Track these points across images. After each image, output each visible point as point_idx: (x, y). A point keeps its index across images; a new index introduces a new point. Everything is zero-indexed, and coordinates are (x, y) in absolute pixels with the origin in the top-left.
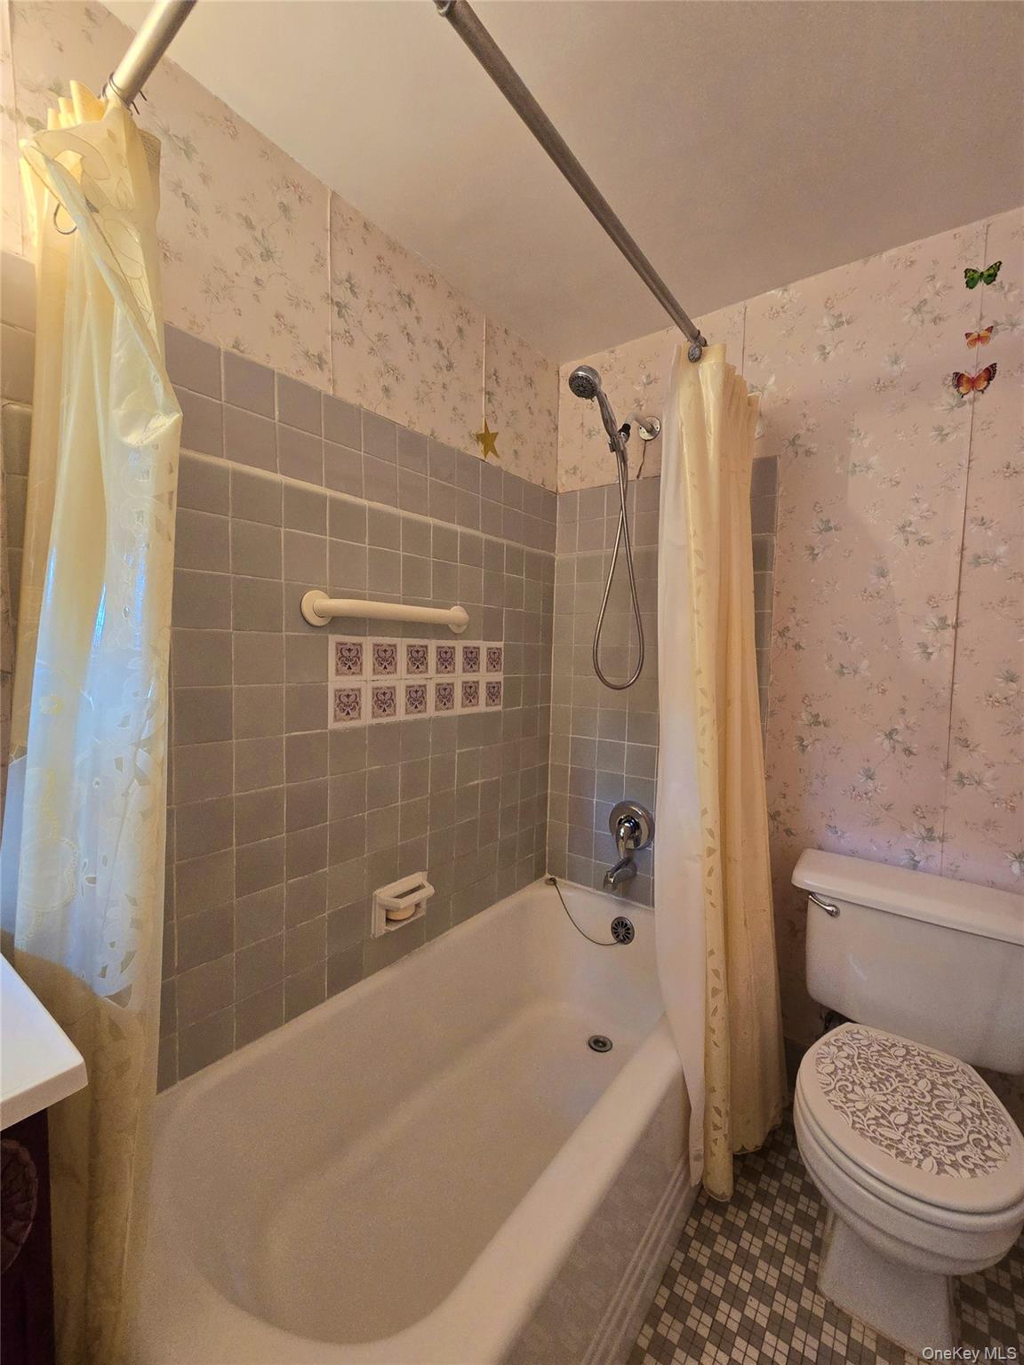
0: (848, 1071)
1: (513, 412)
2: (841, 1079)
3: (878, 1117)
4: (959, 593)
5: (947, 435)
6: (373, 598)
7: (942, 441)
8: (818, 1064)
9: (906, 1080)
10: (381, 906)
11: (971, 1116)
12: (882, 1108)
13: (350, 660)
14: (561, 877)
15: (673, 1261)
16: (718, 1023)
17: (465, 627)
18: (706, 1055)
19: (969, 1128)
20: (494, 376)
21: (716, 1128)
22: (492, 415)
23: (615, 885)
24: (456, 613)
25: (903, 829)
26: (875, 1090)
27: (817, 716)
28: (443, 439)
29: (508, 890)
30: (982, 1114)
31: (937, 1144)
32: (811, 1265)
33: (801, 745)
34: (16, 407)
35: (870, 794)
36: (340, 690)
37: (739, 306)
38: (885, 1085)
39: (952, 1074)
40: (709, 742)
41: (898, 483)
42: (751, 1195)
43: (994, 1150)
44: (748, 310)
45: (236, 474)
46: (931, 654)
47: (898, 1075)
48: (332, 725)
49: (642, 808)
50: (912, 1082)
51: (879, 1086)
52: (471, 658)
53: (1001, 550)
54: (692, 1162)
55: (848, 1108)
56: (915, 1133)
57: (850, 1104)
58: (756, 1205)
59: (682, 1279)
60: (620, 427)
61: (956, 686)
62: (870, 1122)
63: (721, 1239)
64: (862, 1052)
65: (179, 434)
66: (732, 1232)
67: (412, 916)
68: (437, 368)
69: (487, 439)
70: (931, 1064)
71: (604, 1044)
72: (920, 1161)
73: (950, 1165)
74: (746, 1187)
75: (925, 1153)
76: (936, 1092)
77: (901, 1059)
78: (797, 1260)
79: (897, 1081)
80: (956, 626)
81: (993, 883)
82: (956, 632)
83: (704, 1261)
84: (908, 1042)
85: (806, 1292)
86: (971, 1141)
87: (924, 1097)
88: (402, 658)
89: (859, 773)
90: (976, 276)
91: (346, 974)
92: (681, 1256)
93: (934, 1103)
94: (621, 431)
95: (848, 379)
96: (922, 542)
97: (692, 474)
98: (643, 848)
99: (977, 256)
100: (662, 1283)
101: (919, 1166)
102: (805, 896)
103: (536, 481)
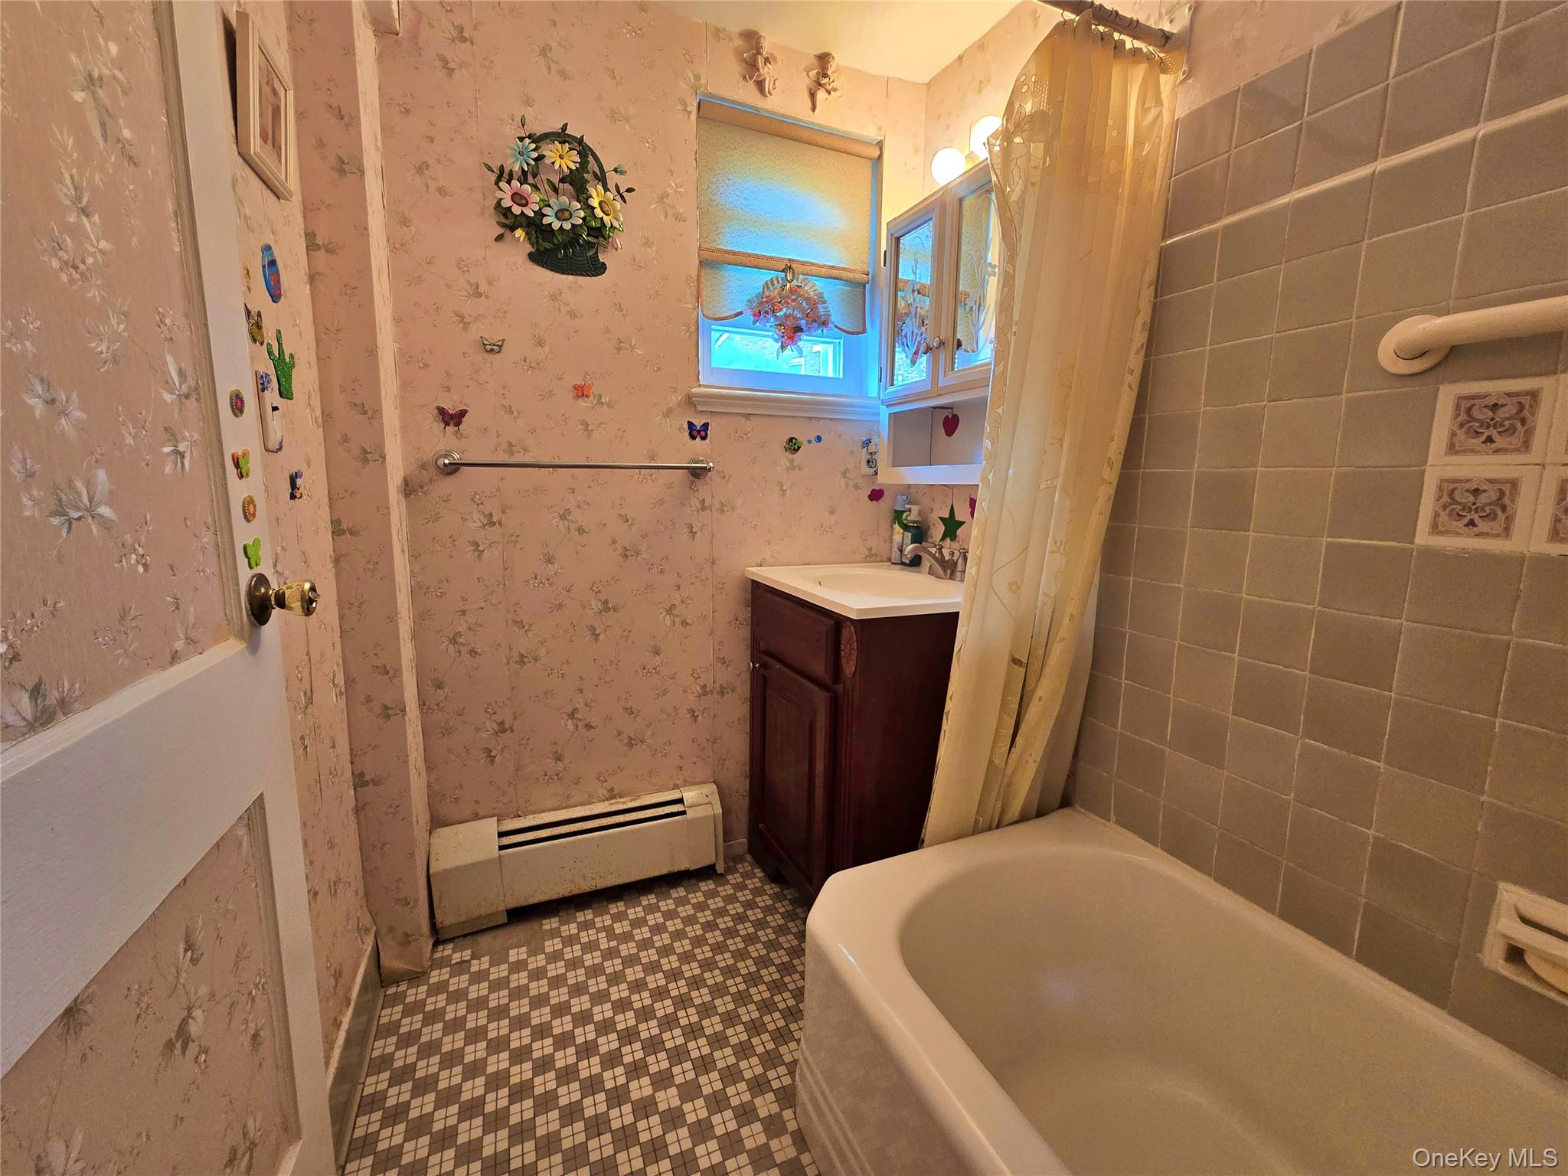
13: (1491, 424)
36: (1455, 481)
48: (1423, 537)
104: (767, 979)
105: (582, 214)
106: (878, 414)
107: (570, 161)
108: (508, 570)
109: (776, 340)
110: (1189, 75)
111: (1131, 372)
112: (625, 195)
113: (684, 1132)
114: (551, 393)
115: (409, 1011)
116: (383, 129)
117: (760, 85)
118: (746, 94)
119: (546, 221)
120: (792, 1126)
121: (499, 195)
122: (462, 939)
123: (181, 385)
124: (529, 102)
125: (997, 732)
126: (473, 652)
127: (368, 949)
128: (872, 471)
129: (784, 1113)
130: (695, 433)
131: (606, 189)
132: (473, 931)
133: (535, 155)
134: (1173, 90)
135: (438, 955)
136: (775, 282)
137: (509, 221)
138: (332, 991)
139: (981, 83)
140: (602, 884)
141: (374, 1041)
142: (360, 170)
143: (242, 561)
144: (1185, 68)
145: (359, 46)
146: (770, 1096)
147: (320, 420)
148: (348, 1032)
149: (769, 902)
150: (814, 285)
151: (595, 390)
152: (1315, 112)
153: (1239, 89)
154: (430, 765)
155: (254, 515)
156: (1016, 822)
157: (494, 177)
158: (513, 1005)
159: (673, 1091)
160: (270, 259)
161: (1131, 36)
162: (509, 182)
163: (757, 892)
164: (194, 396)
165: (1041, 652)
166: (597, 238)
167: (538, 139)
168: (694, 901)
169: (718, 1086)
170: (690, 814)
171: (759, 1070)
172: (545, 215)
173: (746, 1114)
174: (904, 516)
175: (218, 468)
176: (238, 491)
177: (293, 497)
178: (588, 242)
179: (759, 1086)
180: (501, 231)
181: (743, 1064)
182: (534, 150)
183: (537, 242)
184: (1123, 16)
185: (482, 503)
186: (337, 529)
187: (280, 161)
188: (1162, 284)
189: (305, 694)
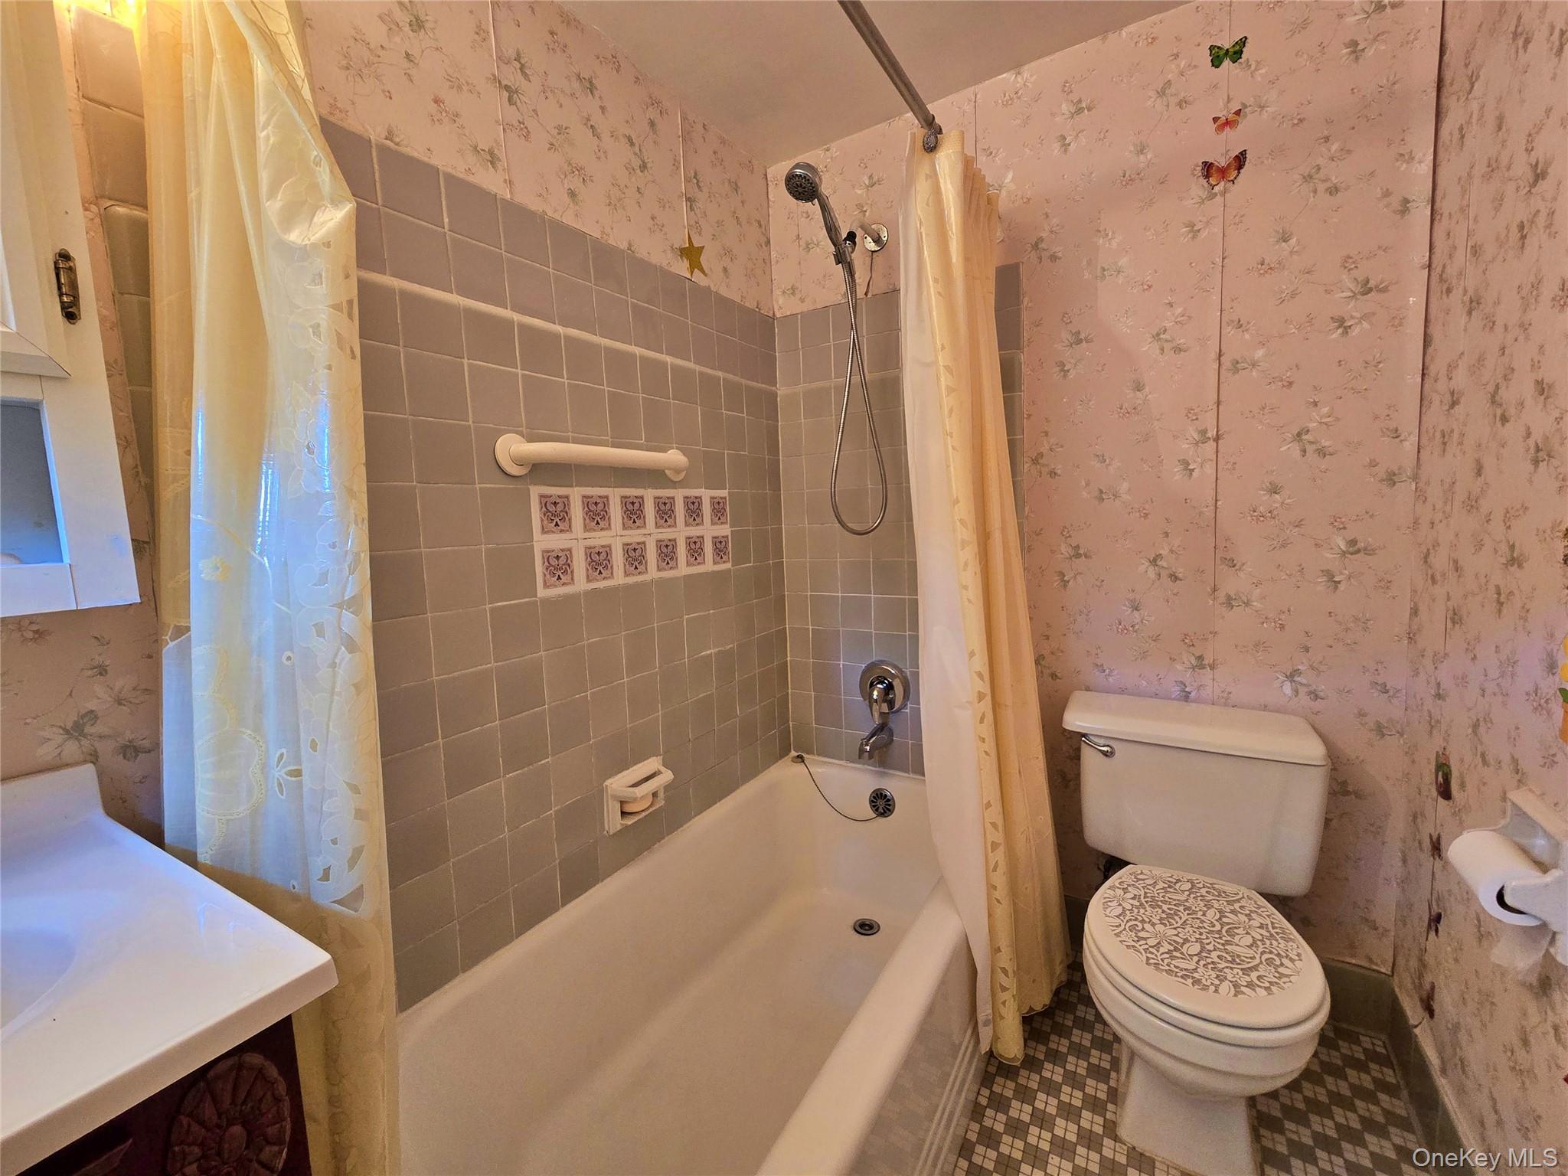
0: (1136, 911)
1: (720, 223)
2: (1130, 920)
3: (1172, 951)
4: (1218, 403)
5: (1199, 231)
6: (576, 441)
7: (1194, 238)
8: (1105, 909)
9: (1195, 913)
10: (614, 797)
11: (1260, 938)
12: (1174, 941)
13: (556, 514)
14: (808, 754)
15: (969, 1132)
16: (1000, 879)
17: (684, 473)
18: (990, 915)
19: (1260, 950)
20: (695, 179)
21: (1004, 989)
22: (696, 226)
23: (871, 755)
24: (674, 457)
25: (1172, 659)
26: (1165, 925)
27: (1078, 547)
28: (642, 253)
29: (751, 772)
30: (1272, 935)
31: (1232, 968)
32: (1109, 1116)
33: (1063, 580)
34: (121, 210)
35: (1137, 627)
36: (548, 551)
37: (970, 91)
38: (1175, 920)
39: (1238, 901)
40: (971, 578)
41: (1150, 287)
42: (1042, 1057)
43: (1286, 967)
44: (978, 96)
45: (404, 293)
46: (1193, 470)
47: (1187, 908)
48: (542, 593)
49: (895, 667)
50: (1201, 913)
51: (1168, 921)
52: (693, 509)
53: (1259, 353)
54: (982, 1030)
55: (1140, 946)
56: (1209, 960)
57: (1141, 942)
58: (1048, 1065)
59: (980, 1149)
60: (844, 236)
61: (1219, 503)
62: (1163, 956)
63: (1015, 1104)
64: (1148, 891)
65: (354, 229)
66: (1025, 1095)
67: (652, 805)
68: (629, 168)
69: (691, 254)
70: (1217, 894)
71: (871, 927)
72: (1217, 986)
73: (1246, 986)
74: (1035, 1049)
75: (1221, 978)
76: (1224, 920)
77: (1187, 893)
78: (1093, 1112)
79: (1185, 913)
80: (1217, 439)
81: (1266, 706)
82: (1217, 443)
83: (999, 1128)
84: (1193, 877)
85: (1107, 1141)
86: (1263, 961)
87: (1214, 926)
88: (616, 512)
89: (1125, 605)
90: (1222, 53)
91: (579, 878)
92: (976, 1127)
93: (1224, 931)
94: (845, 239)
95: (1092, 173)
96: (1178, 350)
97: (936, 281)
98: (898, 711)
99: (1222, 31)
100: (959, 1156)
101: (1216, 991)
102: (1078, 738)
103: (750, 304)
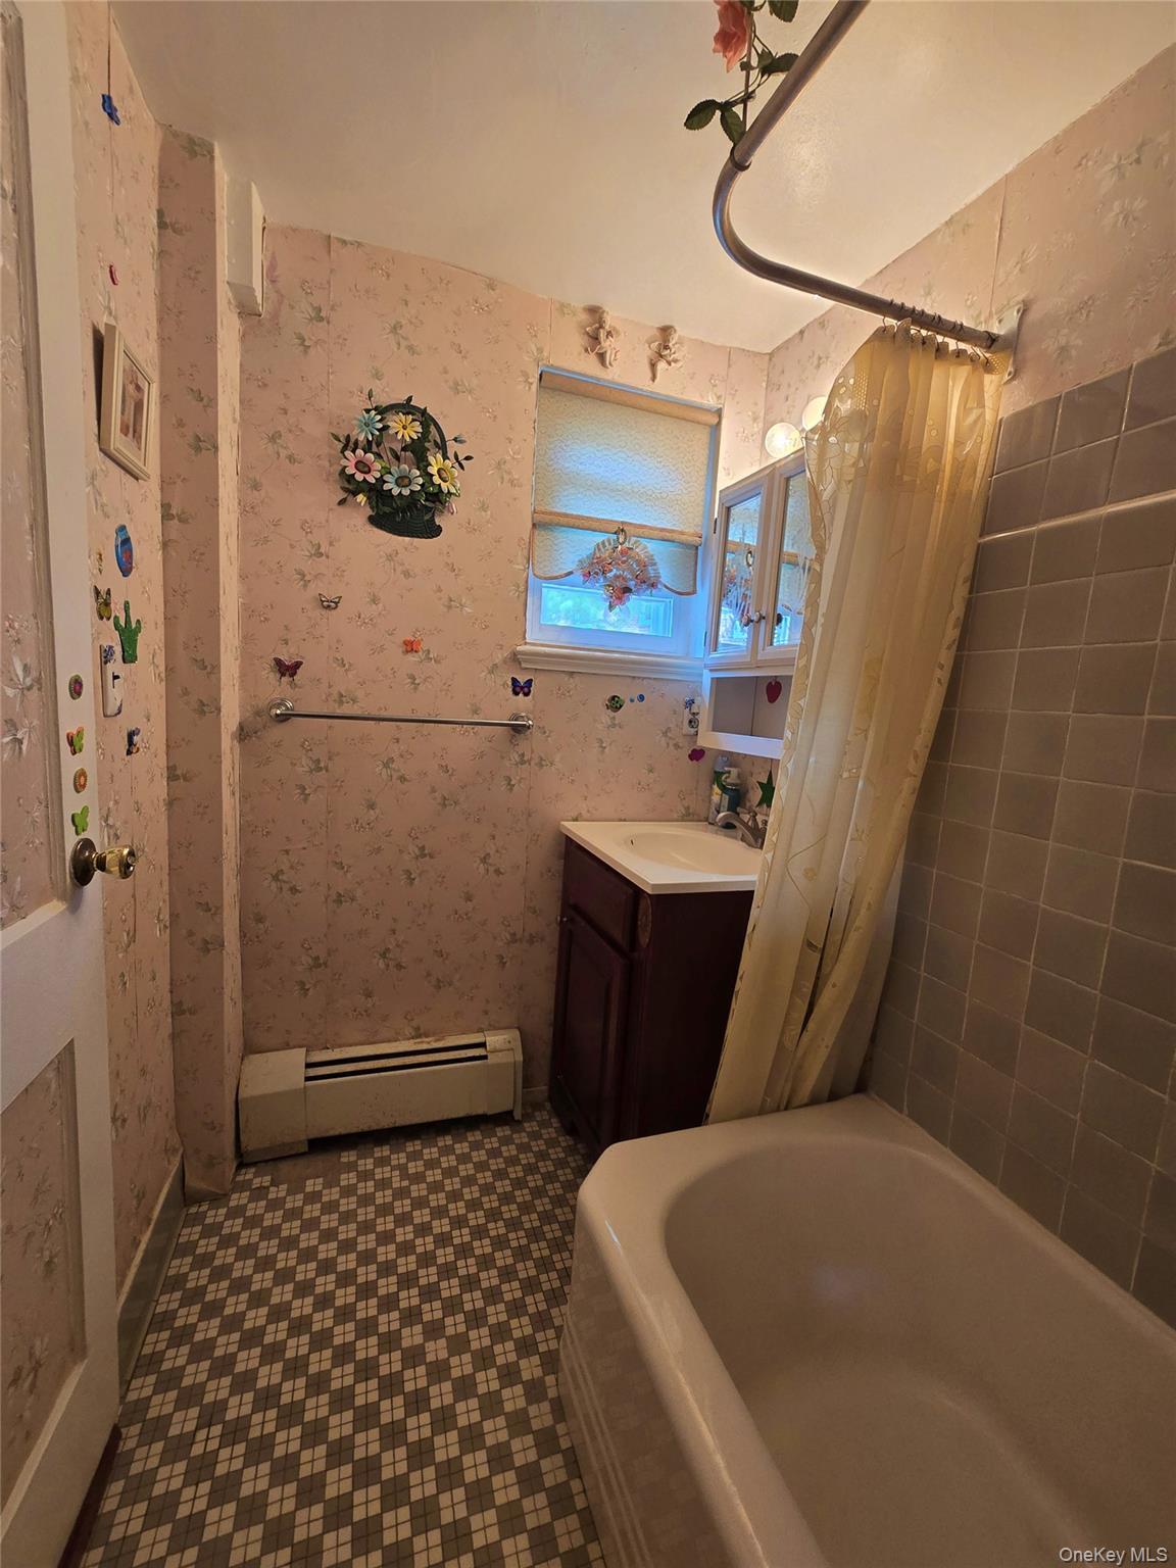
104: (549, 1236)
105: (421, 481)
106: (701, 675)
107: (413, 431)
108: (331, 814)
109: (605, 600)
110: (1015, 375)
111: (942, 667)
112: (464, 463)
113: (447, 1386)
114: (382, 649)
115: (207, 1233)
116: (241, 402)
117: (602, 357)
118: (588, 366)
119: (386, 487)
120: (552, 1393)
121: (344, 462)
122: (263, 1164)
123: (24, 679)
124: (378, 376)
125: (788, 1014)
126: (294, 890)
127: (174, 1169)
128: (693, 731)
129: (547, 1378)
130: (518, 689)
131: (445, 457)
132: (274, 1158)
133: (380, 426)
134: (997, 390)
135: (240, 1178)
136: (607, 544)
137: (351, 487)
138: (134, 1211)
139: (820, 358)
140: (401, 1121)
141: (172, 1259)
142: (214, 447)
143: (69, 829)
144: (1011, 369)
145: (221, 333)
146: (536, 1360)
147: (163, 675)
148: (146, 1251)
149: (562, 1155)
150: (646, 548)
151: (424, 646)
152: (1131, 429)
153: (1060, 397)
154: (246, 994)
155: (84, 786)
156: (806, 1105)
157: (340, 446)
158: (303, 1237)
159: (442, 1342)
160: (124, 537)
161: (955, 338)
162: (354, 451)
163: (551, 1143)
164: (35, 688)
165: (838, 937)
166: (434, 502)
167: (382, 411)
168: (488, 1146)
169: (487, 1342)
170: (492, 1060)
171: (528, 1330)
172: (385, 482)
173: (509, 1375)
174: (723, 778)
175: (53, 747)
176: (70, 765)
177: (129, 753)
178: (426, 506)
179: (526, 1347)
180: (343, 495)
181: (514, 1323)
182: (380, 421)
183: (377, 506)
184: (946, 320)
185: (311, 750)
186: (172, 775)
187: (139, 449)
188: (976, 582)
189: (128, 934)
